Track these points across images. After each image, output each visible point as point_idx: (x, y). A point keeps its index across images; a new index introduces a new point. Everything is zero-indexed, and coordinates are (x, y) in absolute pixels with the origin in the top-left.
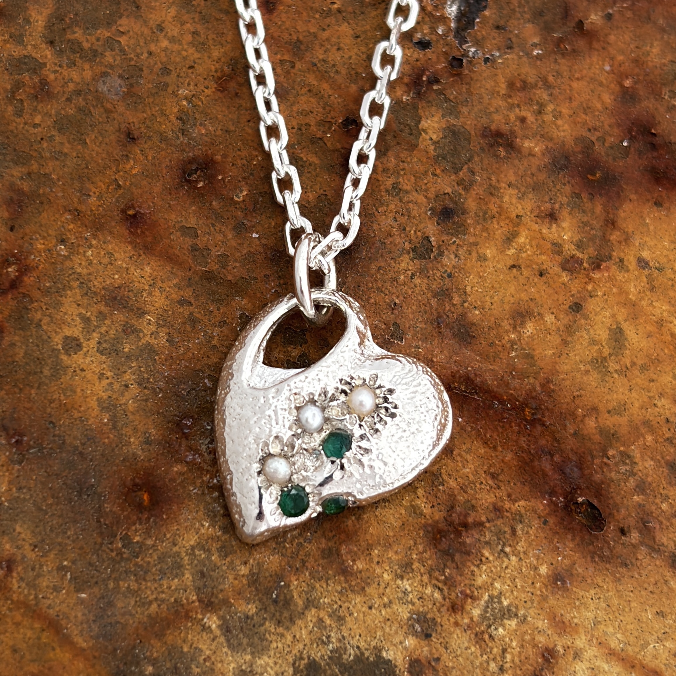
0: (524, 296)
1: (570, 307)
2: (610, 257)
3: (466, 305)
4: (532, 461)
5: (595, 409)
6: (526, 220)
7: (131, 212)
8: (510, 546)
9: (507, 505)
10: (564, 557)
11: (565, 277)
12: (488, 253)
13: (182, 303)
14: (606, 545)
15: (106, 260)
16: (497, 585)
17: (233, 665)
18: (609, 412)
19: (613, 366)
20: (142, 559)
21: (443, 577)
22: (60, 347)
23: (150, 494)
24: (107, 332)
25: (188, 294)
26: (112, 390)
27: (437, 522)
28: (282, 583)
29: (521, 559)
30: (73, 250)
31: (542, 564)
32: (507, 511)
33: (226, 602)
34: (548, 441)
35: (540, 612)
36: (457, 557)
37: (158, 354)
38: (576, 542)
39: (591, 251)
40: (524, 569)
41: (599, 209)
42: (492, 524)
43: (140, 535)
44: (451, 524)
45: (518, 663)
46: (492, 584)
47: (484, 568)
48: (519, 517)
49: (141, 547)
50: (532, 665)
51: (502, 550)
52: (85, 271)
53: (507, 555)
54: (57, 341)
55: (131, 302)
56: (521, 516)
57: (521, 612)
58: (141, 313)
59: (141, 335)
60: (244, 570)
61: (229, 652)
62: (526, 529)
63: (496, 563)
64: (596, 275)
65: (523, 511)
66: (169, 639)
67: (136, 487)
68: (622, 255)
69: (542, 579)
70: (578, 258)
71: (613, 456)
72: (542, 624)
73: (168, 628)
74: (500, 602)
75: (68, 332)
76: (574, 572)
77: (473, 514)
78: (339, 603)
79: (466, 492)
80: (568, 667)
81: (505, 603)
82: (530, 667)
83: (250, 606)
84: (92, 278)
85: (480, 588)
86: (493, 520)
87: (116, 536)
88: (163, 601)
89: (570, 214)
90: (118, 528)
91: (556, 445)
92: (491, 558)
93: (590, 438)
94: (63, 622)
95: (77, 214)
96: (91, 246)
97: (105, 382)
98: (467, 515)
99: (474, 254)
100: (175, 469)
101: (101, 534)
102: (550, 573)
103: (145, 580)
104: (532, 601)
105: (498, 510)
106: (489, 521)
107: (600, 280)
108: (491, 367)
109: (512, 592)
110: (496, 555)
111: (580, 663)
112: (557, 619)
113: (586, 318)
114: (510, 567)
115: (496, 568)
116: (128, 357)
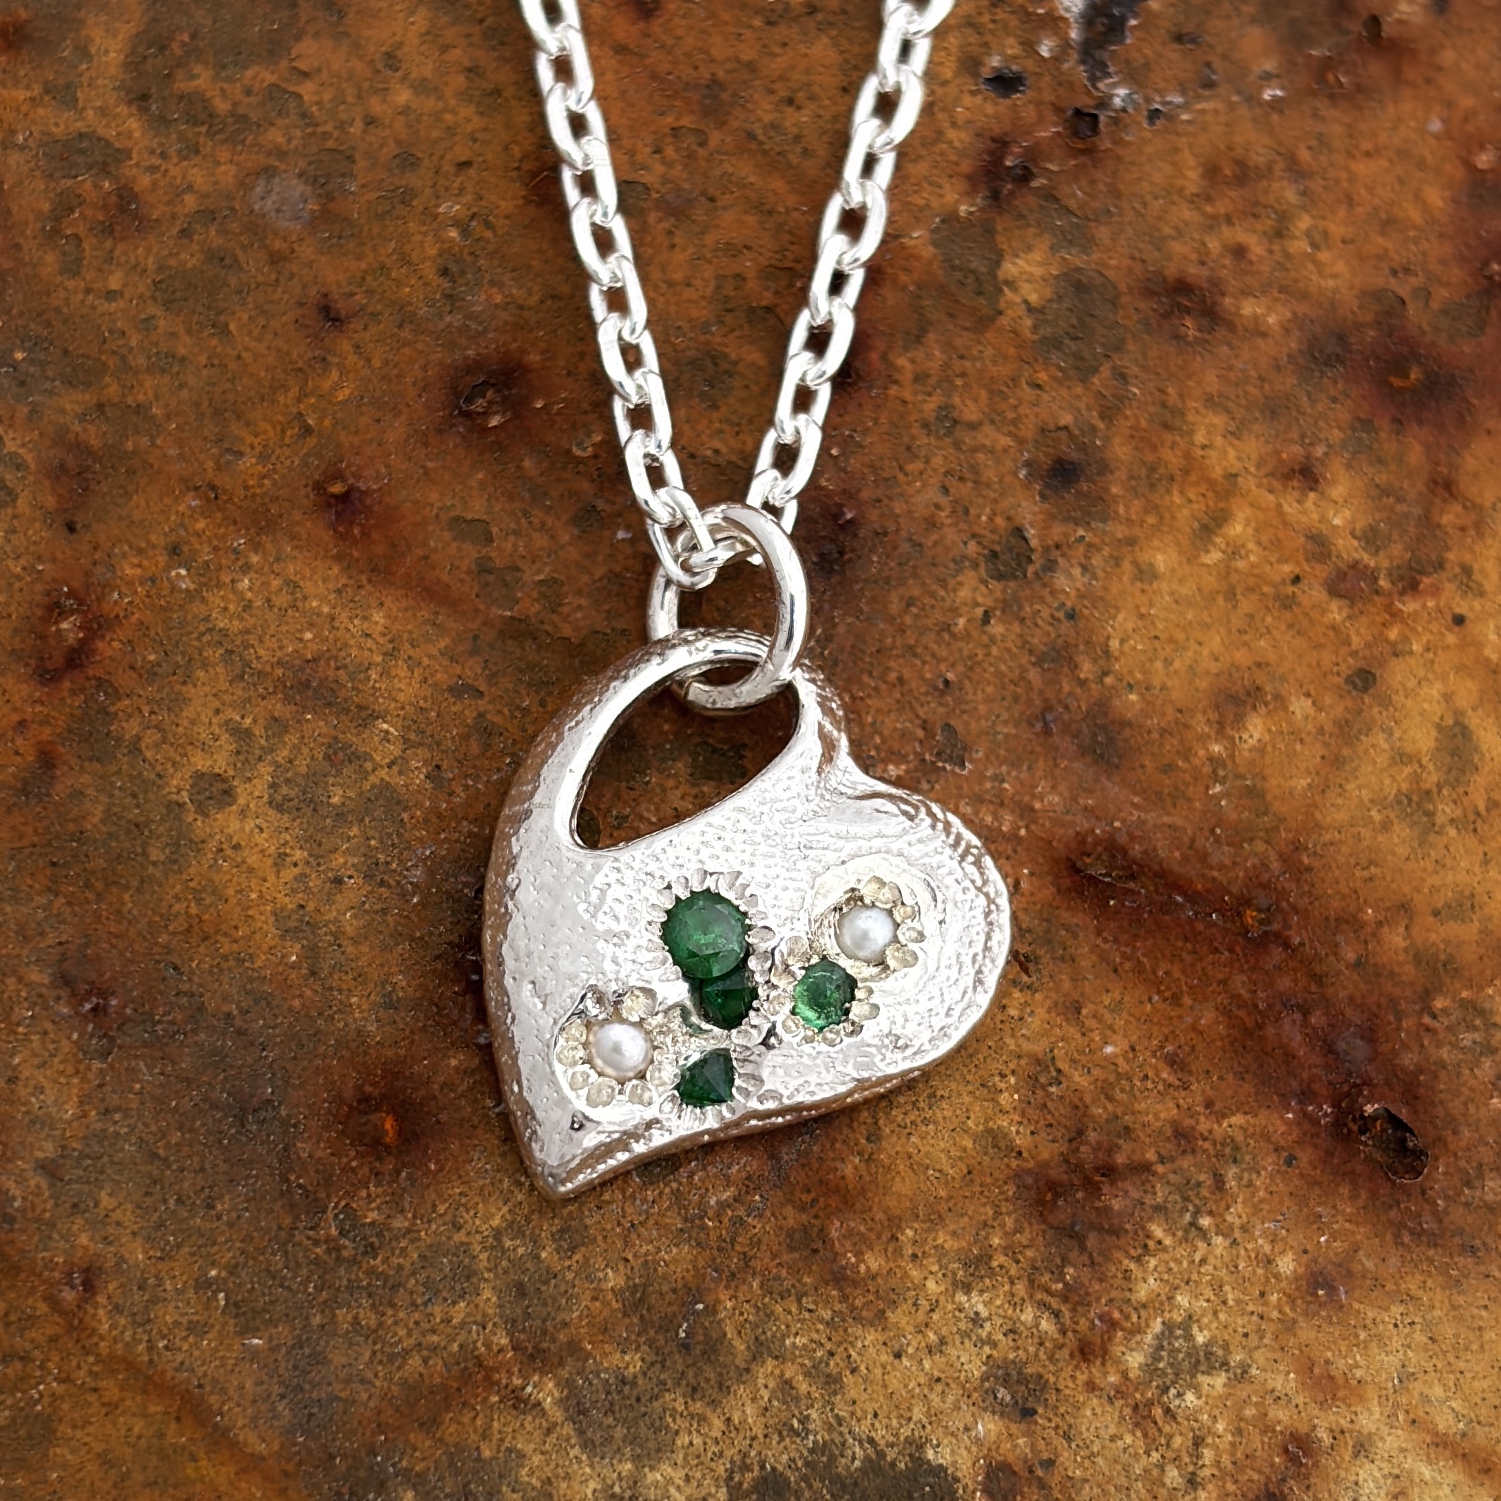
0: (1242, 657)
1: (1349, 680)
2: (1440, 565)
3: (1108, 680)
4: (1260, 1026)
5: (1404, 908)
6: (1248, 483)
7: (337, 488)
8: (1211, 1213)
9: (1204, 1125)
10: (1334, 1237)
11: (1336, 612)
12: (1161, 561)
13: (458, 691)
14: (1427, 1207)
15: (282, 600)
16: (1182, 1299)
17: (592, 1485)
18: (1436, 913)
19: (1445, 810)
20: (386, 1260)
21: (1060, 1286)
22: (185, 797)
23: (400, 1119)
24: (290, 762)
25: (472, 670)
26: (307, 890)
27: (1046, 1165)
28: (700, 1306)
29: (1235, 1242)
30: (207, 577)
31: (1282, 1252)
32: (1205, 1139)
33: (573, 1348)
34: (1295, 981)
35: (1277, 1355)
36: (1092, 1241)
37: (405, 809)
38: (1360, 1202)
39: (1398, 550)
40: (1242, 1265)
41: (1415, 454)
42: (1168, 1166)
43: (379, 1209)
44: (1078, 1167)
45: (1230, 1466)
46: (1170, 1298)
47: (1153, 1262)
48: (1232, 1151)
49: (380, 1235)
50: (1260, 1472)
51: (1193, 1224)
52: (236, 625)
53: (1203, 1234)
54: (178, 784)
55: (342, 694)
56: (1236, 1148)
57: (1237, 1357)
58: (366, 716)
59: (368, 765)
60: (613, 1280)
61: (584, 1457)
62: (1246, 1175)
63: (1181, 1252)
64: (1409, 606)
65: (1240, 1138)
66: (450, 1431)
67: (365, 1103)
68: (1468, 558)
69: (1284, 1284)
70: (1367, 567)
71: (1445, 1011)
72: (1285, 1381)
73: (448, 1408)
74: (1189, 1337)
75: (200, 762)
76: (1357, 1268)
77: (1126, 1146)
78: (828, 1346)
79: (1110, 1099)
80: (1343, 1474)
81: (1200, 1339)
82: (1256, 1477)
83: (627, 1358)
84: (253, 639)
85: (1144, 1306)
86: (1172, 1159)
87: (324, 1211)
88: (434, 1349)
89: (1349, 467)
90: (329, 1197)
91: (1314, 988)
92: (1168, 1241)
93: (1392, 974)
94: (214, 1400)
95: (213, 496)
96: (246, 568)
97: (289, 874)
98: (1112, 1149)
99: (1127, 565)
100: (454, 1062)
101: (292, 1206)
102: (1301, 1270)
103: (392, 1305)
104: (1261, 1334)
105: (1183, 1136)
106: (1162, 1160)
107: (1415, 615)
108: (1167, 819)
109: (1215, 1313)
110: (1180, 1234)
111: (1368, 1465)
112: (1316, 1371)
113: (1385, 702)
114: (1212, 1260)
115: (1179, 1262)
116: (341, 816)
